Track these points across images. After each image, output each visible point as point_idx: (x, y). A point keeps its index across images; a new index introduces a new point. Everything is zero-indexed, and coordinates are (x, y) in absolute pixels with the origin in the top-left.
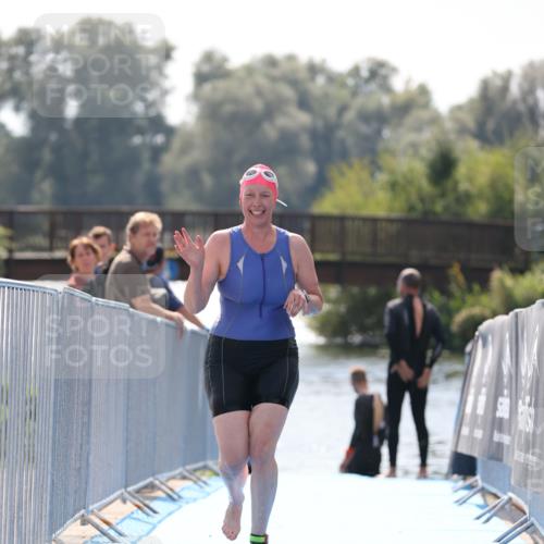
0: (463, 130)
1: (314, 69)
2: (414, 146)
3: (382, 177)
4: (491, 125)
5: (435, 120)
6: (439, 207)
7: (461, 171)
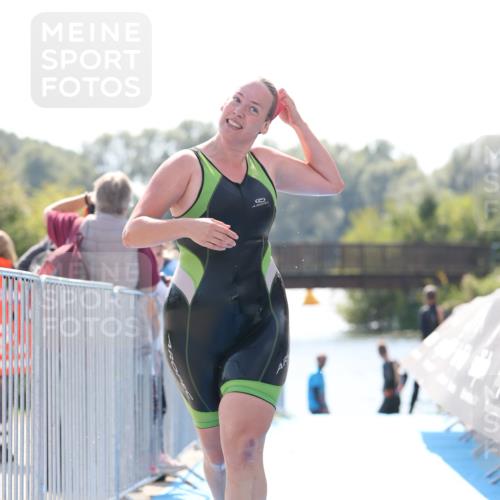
0: (440, 184)
1: (340, 149)
2: (408, 197)
3: (387, 218)
4: (460, 179)
5: (422, 178)
6: (428, 236)
7: (441, 212)
